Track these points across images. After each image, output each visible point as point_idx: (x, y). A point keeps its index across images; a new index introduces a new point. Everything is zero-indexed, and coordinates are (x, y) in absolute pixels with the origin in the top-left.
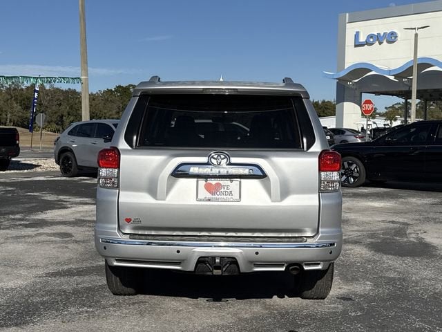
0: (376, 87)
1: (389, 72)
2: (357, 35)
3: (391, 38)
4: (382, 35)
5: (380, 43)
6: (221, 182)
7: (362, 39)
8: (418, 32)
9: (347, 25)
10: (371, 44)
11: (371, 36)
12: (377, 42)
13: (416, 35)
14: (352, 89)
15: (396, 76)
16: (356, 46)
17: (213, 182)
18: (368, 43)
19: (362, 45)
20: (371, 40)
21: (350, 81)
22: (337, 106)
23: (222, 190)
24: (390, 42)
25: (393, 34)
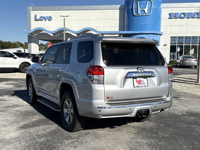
0: (44, 37)
1: (51, 32)
2: (36, 16)
3: (50, 19)
4: (46, 17)
5: (45, 20)
6: (141, 79)
7: (38, 18)
8: (65, 18)
9: (31, 11)
10: (42, 20)
11: (42, 17)
12: (44, 20)
13: (64, 19)
14: (35, 38)
15: (53, 34)
16: (35, 20)
17: (138, 79)
18: (40, 20)
19: (38, 20)
20: (42, 19)
21: (34, 35)
22: (29, 45)
23: (142, 82)
24: (49, 20)
25: (50, 17)
